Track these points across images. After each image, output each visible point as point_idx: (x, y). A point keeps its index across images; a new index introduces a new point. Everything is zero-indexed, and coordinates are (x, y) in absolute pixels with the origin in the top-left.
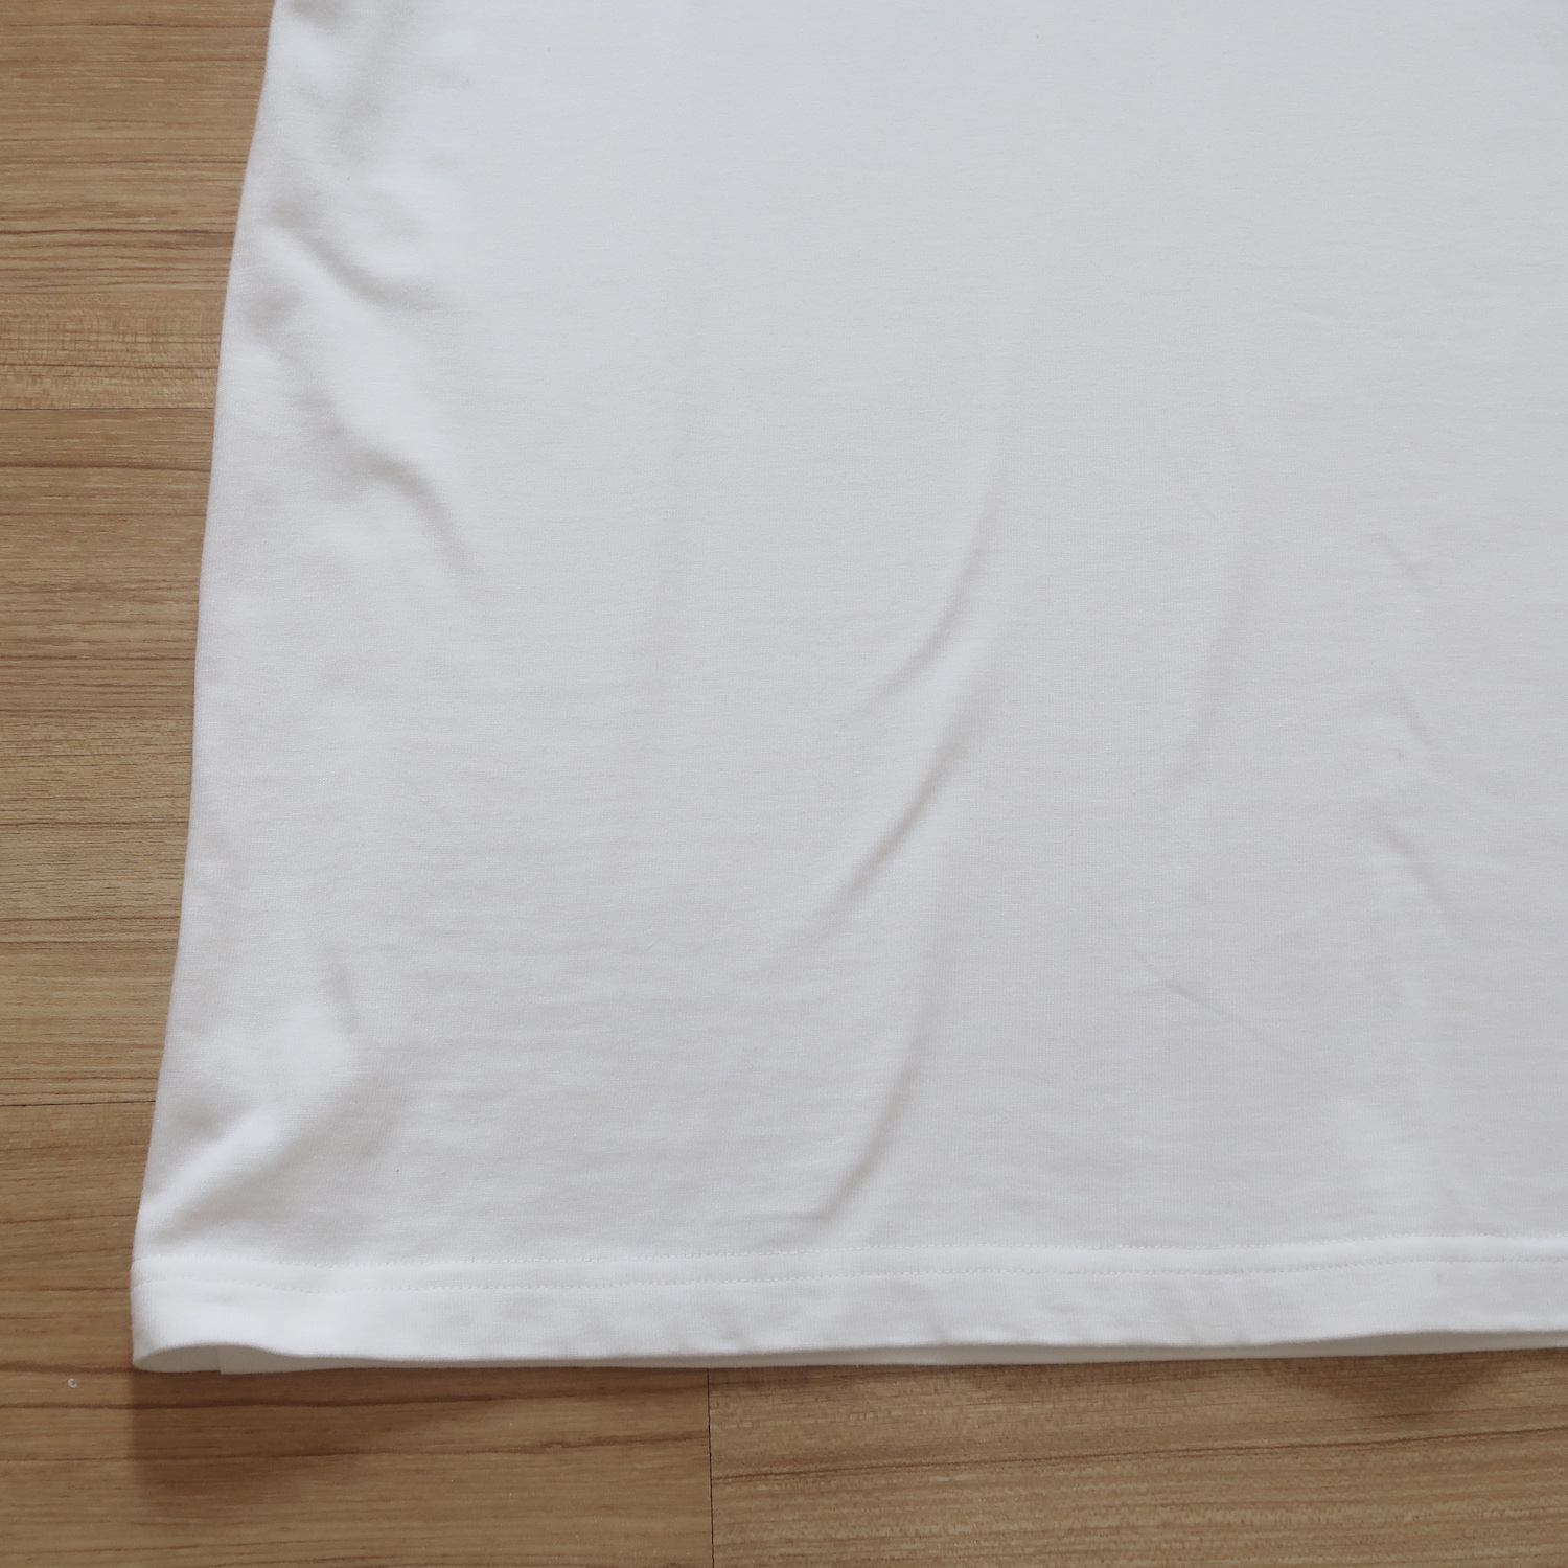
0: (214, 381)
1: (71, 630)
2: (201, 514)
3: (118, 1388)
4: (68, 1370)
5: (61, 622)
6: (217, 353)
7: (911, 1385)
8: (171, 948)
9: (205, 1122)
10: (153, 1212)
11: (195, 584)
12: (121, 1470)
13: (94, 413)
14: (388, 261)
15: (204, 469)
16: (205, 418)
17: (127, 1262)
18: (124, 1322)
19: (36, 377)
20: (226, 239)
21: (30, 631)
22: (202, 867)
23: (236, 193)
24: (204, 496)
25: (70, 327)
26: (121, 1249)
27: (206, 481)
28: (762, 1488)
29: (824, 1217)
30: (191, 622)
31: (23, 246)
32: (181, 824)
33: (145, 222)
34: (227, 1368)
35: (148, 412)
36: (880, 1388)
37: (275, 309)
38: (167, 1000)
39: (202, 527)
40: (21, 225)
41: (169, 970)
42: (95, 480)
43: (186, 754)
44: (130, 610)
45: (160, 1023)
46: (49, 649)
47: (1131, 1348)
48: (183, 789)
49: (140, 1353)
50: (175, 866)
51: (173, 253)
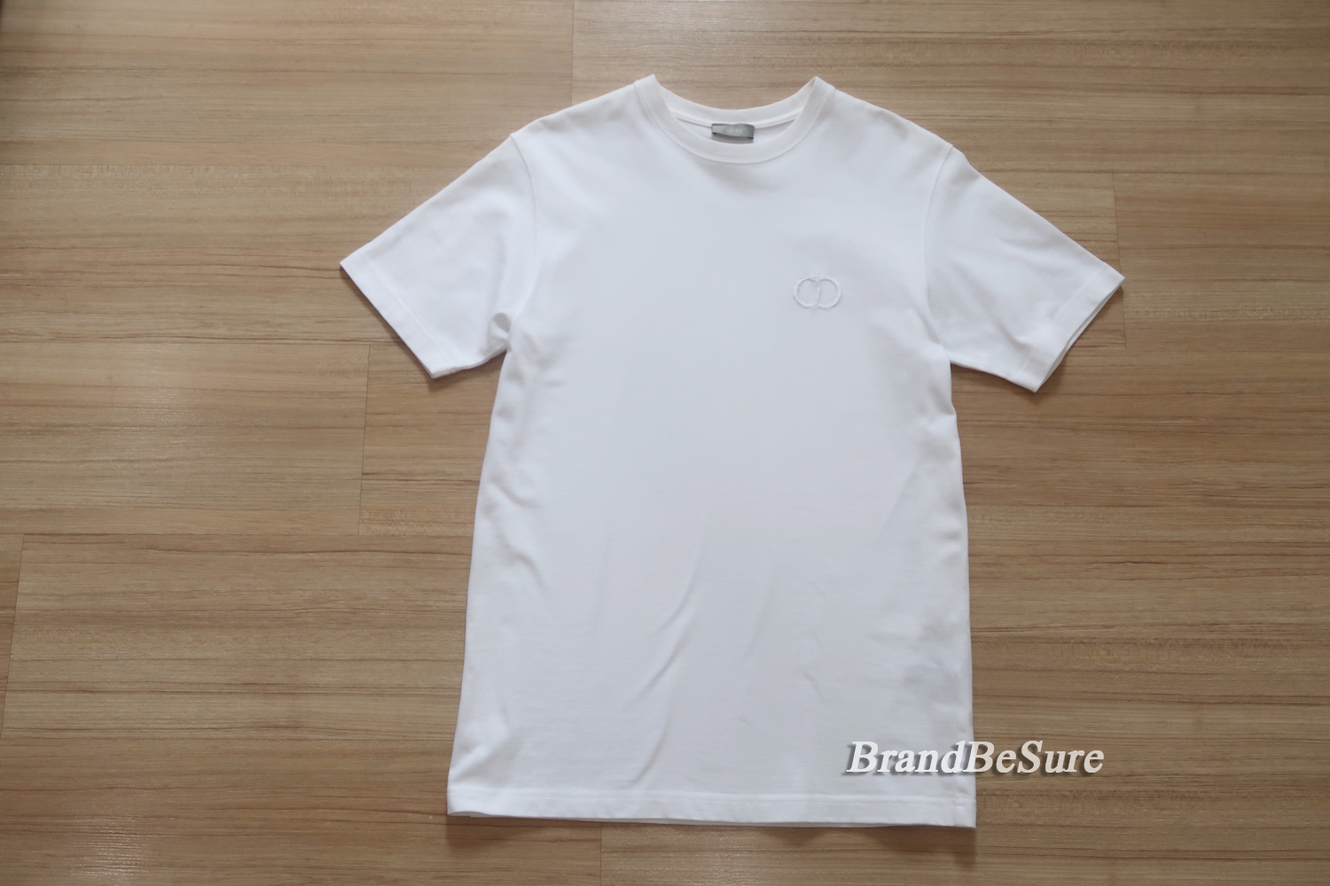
0: (473, 528)
1: (432, 603)
2: (468, 569)
3: (443, 819)
4: (429, 814)
5: (428, 600)
6: (474, 519)
7: (657, 829)
8: (459, 697)
9: (467, 748)
10: (453, 773)
11: (467, 590)
12: (444, 841)
13: (438, 537)
14: (523, 492)
15: (470, 555)
16: (470, 539)
17: (446, 786)
18: (445, 802)
19: (422, 526)
20: (477, 483)
21: (421, 603)
22: (467, 676)
23: (480, 468)
24: (469, 563)
25: (432, 510)
26: (445, 782)
27: (470, 559)
28: (615, 855)
29: (635, 781)
30: (466, 601)
31: (419, 485)
32: (462, 661)
33: (454, 477)
34: (472, 816)
35: (454, 537)
36: (649, 829)
37: (491, 508)
38: (458, 713)
39: (469, 573)
40: (418, 478)
41: (458, 703)
42: (439, 558)
43: (463, 641)
44: (448, 597)
45: (456, 718)
46: (425, 609)
47: (718, 822)
48: (462, 651)
49: (449, 812)
50: (460, 673)
51: (461, 487)
